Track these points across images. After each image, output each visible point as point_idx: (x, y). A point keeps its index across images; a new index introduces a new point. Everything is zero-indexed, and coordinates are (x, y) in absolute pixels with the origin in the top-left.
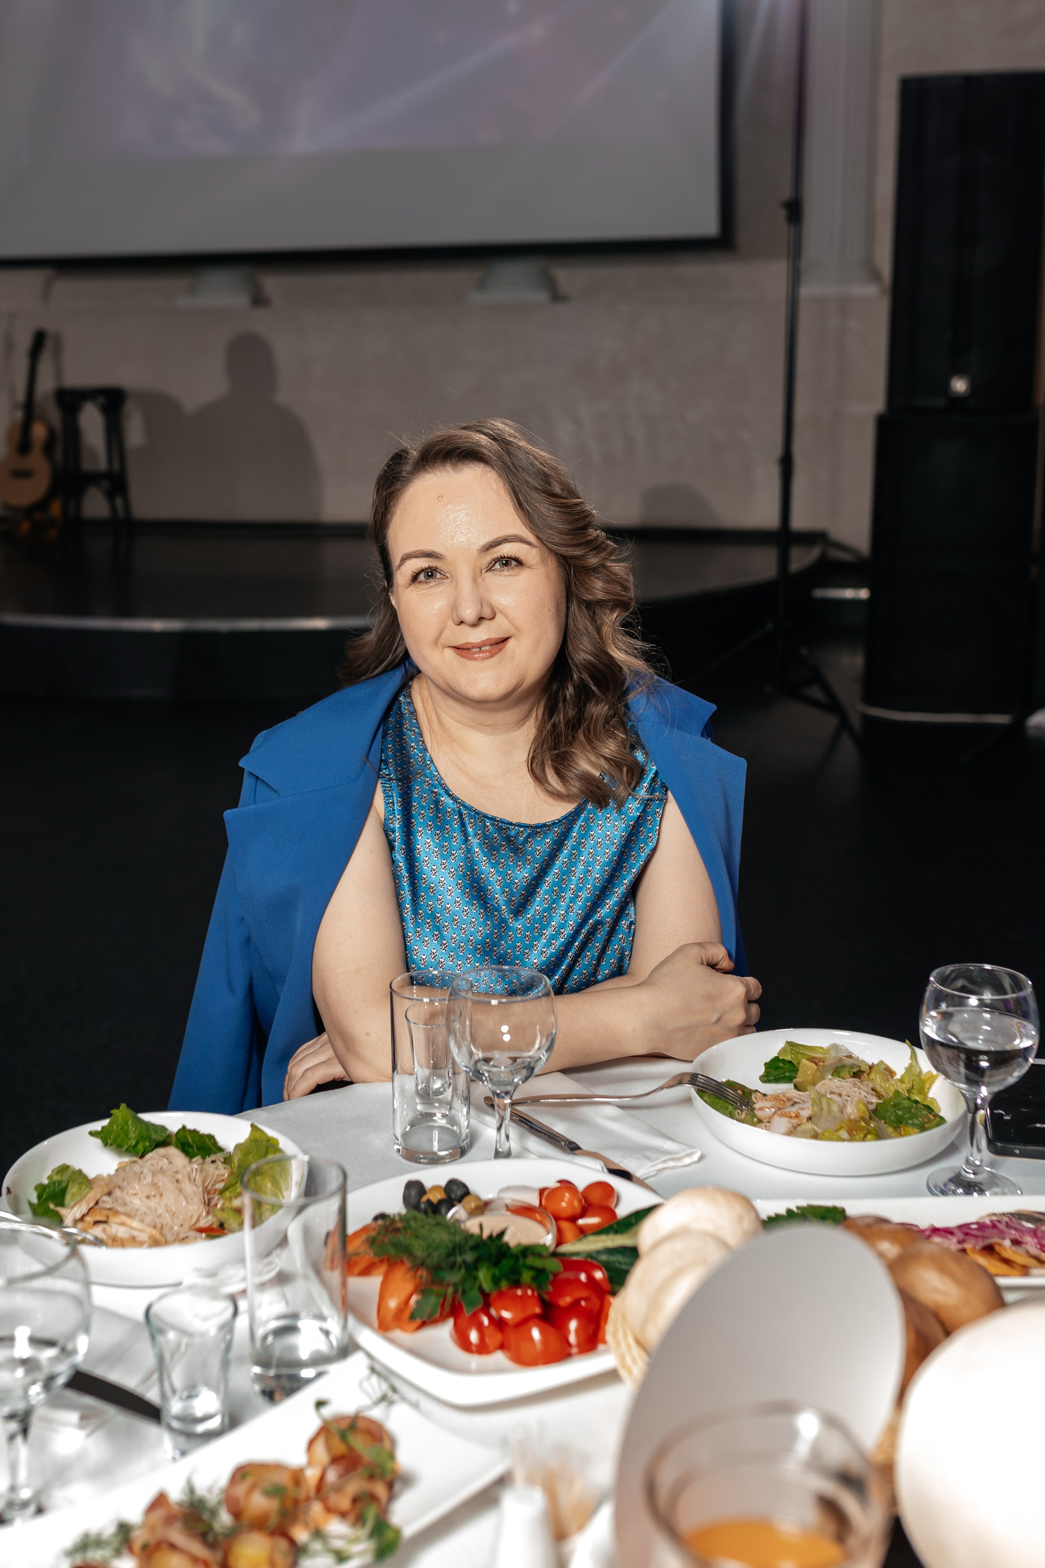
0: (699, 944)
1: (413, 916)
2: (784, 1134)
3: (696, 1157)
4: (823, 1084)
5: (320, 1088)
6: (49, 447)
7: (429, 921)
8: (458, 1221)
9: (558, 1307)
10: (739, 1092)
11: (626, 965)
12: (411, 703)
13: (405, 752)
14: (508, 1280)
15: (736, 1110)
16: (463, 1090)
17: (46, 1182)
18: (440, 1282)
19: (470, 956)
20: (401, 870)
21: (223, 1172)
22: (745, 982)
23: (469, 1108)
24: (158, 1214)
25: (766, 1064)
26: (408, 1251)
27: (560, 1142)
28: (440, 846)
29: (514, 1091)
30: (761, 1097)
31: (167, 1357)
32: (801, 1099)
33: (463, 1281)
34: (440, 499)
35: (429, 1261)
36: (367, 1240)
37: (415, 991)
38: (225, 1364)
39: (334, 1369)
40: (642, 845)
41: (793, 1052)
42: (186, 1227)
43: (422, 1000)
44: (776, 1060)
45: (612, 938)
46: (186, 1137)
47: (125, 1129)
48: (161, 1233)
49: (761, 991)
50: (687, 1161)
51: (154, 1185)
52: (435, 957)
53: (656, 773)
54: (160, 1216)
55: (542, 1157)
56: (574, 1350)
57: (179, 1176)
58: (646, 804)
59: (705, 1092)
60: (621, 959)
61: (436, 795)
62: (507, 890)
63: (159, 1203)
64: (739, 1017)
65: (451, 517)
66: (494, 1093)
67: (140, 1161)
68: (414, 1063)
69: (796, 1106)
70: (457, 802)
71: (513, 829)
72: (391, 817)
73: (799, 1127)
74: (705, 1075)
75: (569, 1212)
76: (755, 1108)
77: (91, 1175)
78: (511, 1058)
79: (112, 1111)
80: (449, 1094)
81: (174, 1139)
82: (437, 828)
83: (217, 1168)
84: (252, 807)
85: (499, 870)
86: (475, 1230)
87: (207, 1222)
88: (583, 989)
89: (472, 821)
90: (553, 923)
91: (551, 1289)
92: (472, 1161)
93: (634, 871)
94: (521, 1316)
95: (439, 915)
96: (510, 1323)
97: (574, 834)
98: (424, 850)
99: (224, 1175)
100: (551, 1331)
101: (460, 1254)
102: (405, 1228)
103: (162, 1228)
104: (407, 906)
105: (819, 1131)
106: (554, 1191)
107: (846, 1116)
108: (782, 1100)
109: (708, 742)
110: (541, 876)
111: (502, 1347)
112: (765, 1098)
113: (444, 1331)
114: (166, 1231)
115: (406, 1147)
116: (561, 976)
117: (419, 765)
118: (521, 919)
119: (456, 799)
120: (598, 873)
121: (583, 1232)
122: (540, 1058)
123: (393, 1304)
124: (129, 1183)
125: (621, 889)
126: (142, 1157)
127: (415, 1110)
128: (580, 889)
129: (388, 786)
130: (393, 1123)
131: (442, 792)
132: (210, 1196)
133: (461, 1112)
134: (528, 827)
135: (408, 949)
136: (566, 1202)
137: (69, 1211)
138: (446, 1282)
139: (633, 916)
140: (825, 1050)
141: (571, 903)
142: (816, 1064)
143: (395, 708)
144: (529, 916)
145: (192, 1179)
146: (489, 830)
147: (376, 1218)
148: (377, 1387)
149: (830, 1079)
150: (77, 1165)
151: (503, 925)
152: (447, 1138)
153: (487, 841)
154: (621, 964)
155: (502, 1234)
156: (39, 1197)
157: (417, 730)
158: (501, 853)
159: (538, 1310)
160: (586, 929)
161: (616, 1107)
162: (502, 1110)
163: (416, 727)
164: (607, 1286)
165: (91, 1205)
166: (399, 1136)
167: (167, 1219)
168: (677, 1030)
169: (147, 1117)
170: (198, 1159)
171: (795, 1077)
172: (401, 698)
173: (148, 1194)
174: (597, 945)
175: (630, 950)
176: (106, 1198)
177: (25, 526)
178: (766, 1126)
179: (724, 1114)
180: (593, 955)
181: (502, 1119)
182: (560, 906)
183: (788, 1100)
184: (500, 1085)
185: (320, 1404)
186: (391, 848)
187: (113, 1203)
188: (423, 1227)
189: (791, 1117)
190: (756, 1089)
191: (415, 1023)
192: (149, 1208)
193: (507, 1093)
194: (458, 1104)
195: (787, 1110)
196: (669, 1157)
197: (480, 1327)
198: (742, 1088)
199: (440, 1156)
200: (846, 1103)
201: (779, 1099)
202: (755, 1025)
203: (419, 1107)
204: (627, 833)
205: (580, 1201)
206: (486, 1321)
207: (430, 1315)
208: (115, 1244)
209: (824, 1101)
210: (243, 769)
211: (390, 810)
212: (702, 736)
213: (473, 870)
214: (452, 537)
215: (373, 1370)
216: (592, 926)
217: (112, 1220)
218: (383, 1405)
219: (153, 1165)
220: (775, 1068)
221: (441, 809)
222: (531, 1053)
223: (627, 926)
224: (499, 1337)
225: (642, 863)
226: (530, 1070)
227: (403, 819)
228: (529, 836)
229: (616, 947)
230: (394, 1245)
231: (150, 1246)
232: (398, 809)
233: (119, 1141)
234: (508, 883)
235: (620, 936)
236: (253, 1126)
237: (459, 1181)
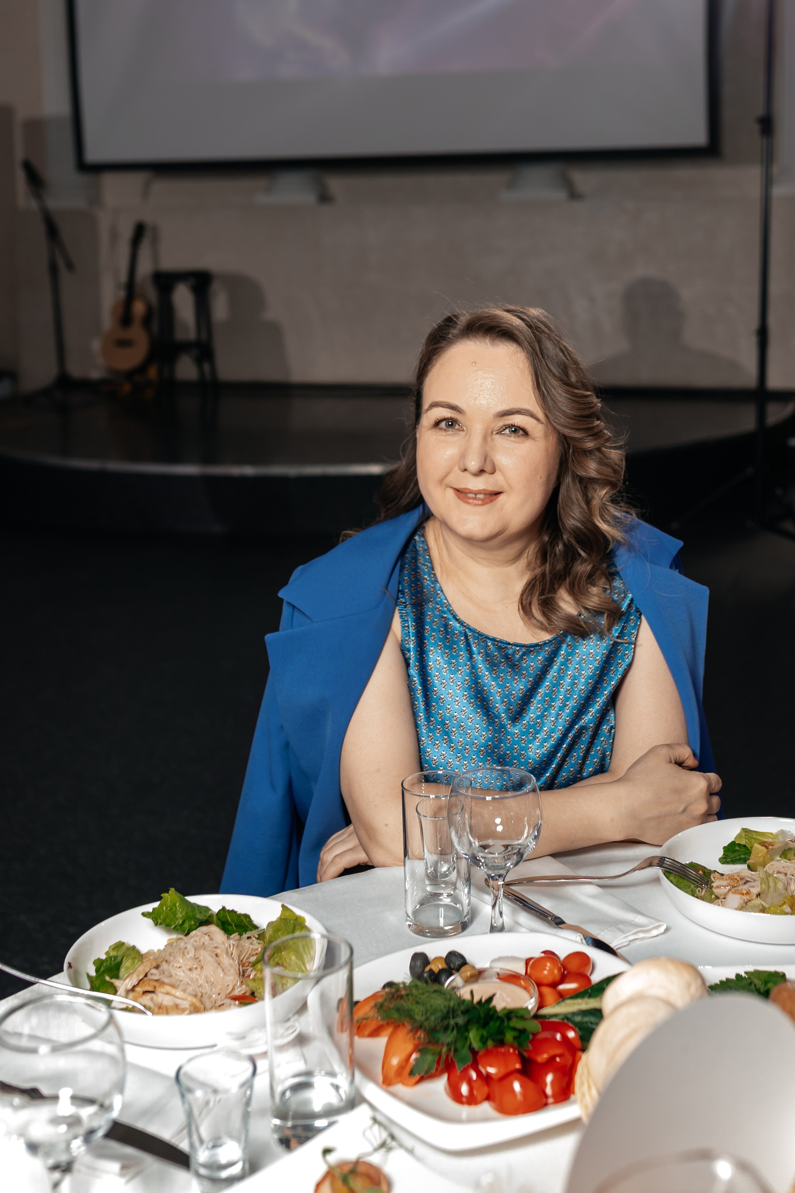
0: (669, 746)
1: (426, 723)
2: (736, 909)
3: (662, 929)
4: (772, 865)
5: (348, 872)
6: (147, 320)
7: (439, 727)
8: (454, 988)
9: (536, 1063)
10: (700, 872)
11: (607, 764)
12: (425, 542)
13: (419, 583)
14: (493, 1040)
15: (697, 888)
16: (465, 873)
17: (104, 957)
18: (436, 1042)
19: (474, 757)
20: (415, 684)
21: (258, 946)
22: (707, 777)
23: (470, 888)
24: (199, 985)
25: (724, 848)
26: (410, 1015)
27: (547, 917)
28: (449, 662)
29: (506, 874)
30: (719, 877)
31: (196, 1112)
32: (752, 878)
33: (455, 1041)
34: (474, 364)
35: (426, 1024)
36: (375, 1006)
37: (423, 788)
38: (246, 1116)
39: (342, 1119)
40: (620, 661)
41: (747, 837)
42: (223, 995)
43: (429, 797)
44: (733, 844)
45: (595, 740)
46: (226, 917)
47: (173, 910)
48: (201, 1001)
49: (721, 785)
50: (655, 932)
51: (196, 958)
52: (444, 758)
53: (632, 600)
54: (201, 986)
55: (533, 931)
56: (551, 1100)
57: (218, 951)
58: (623, 626)
59: (671, 873)
60: (603, 759)
61: (445, 620)
62: (506, 700)
63: (199, 975)
64: (701, 807)
65: (479, 382)
66: (490, 876)
67: (185, 938)
68: (424, 851)
69: (748, 885)
70: (463, 625)
71: (510, 648)
72: (407, 638)
73: (750, 902)
74: (672, 858)
75: (550, 979)
76: (713, 887)
77: (143, 950)
78: (504, 846)
79: (162, 895)
80: (454, 875)
81: (215, 918)
82: (446, 647)
83: (252, 944)
84: (288, 631)
85: (499, 683)
86: (467, 997)
87: (241, 991)
88: (571, 785)
89: (476, 641)
90: (545, 729)
91: (530, 1047)
92: (472, 934)
93: (613, 683)
94: (503, 1071)
95: (447, 722)
96: (494, 1077)
97: (562, 652)
98: (435, 666)
99: (258, 949)
100: (530, 1084)
101: (453, 1018)
102: (407, 995)
103: (202, 996)
104: (420, 714)
105: (767, 906)
106: (539, 960)
107: (790, 892)
108: (736, 879)
109: (676, 573)
110: (535, 688)
111: (488, 1098)
112: (722, 877)
113: (440, 1084)
114: (205, 999)
115: (416, 923)
116: (551, 774)
117: (431, 594)
118: (517, 725)
119: (462, 623)
120: (582, 685)
121: (562, 996)
122: (528, 846)
123: (395, 1061)
124: (174, 958)
125: (602, 699)
126: (187, 934)
127: (424, 890)
128: (567, 699)
129: (404, 612)
130: (405, 902)
131: (450, 617)
132: (244, 968)
133: (463, 892)
134: (523, 646)
135: (422, 751)
136: (548, 970)
137: (123, 982)
138: (440, 1042)
139: (613, 722)
140: (774, 835)
141: (560, 711)
142: (767, 848)
143: (411, 546)
144: (524, 722)
145: (230, 953)
146: (490, 649)
147: (384, 987)
148: (378, 1135)
149: (778, 860)
150: (130, 941)
151: (503, 730)
152: (451, 914)
153: (488, 659)
154: (602, 763)
155: (490, 999)
156: (97, 971)
157: (429, 565)
158: (501, 669)
159: (518, 1066)
160: (572, 733)
161: (597, 887)
162: (496, 891)
163: (429, 562)
164: (578, 1044)
165: (141, 977)
166: (410, 915)
167: (207, 988)
168: (649, 819)
169: (192, 899)
170: (235, 935)
171: (749, 859)
172: (416, 538)
173: (190, 967)
174: (582, 746)
175: (610, 750)
176: (154, 971)
177: (127, 388)
178: (722, 902)
179: (687, 892)
180: (579, 756)
181: (496, 898)
182: (551, 714)
183: (741, 879)
184: (494, 870)
185: (327, 1151)
186: (408, 665)
187: (160, 975)
188: (423, 994)
189: (743, 894)
190: (714, 870)
191: (424, 816)
192: (192, 979)
193: (500, 876)
194: (460, 884)
195: (740, 888)
196: (640, 929)
197: (470, 1082)
198: (704, 868)
199: (445, 930)
200: (790, 881)
201: (734, 878)
202: (717, 814)
203: (429, 889)
204: (608, 651)
205: (559, 969)
206: (474, 1075)
207: (427, 1072)
208: (161, 1011)
209: (771, 880)
210: (281, 600)
211: (406, 633)
212: (671, 567)
213: (477, 683)
214: (476, 399)
215: (375, 1120)
216: (578, 731)
217: (158, 990)
218: (383, 1151)
219: (196, 942)
220: (732, 852)
221: (450, 631)
222: (520, 842)
223: (608, 730)
224: (485, 1090)
225: (620, 676)
226: (519, 856)
227: (417, 640)
228: (524, 654)
229: (598, 748)
230: (398, 1010)
231: (191, 1013)
232: (412, 632)
233: (168, 921)
234: (507, 694)
235: (602, 739)
236: (283, 906)
237: (457, 953)
